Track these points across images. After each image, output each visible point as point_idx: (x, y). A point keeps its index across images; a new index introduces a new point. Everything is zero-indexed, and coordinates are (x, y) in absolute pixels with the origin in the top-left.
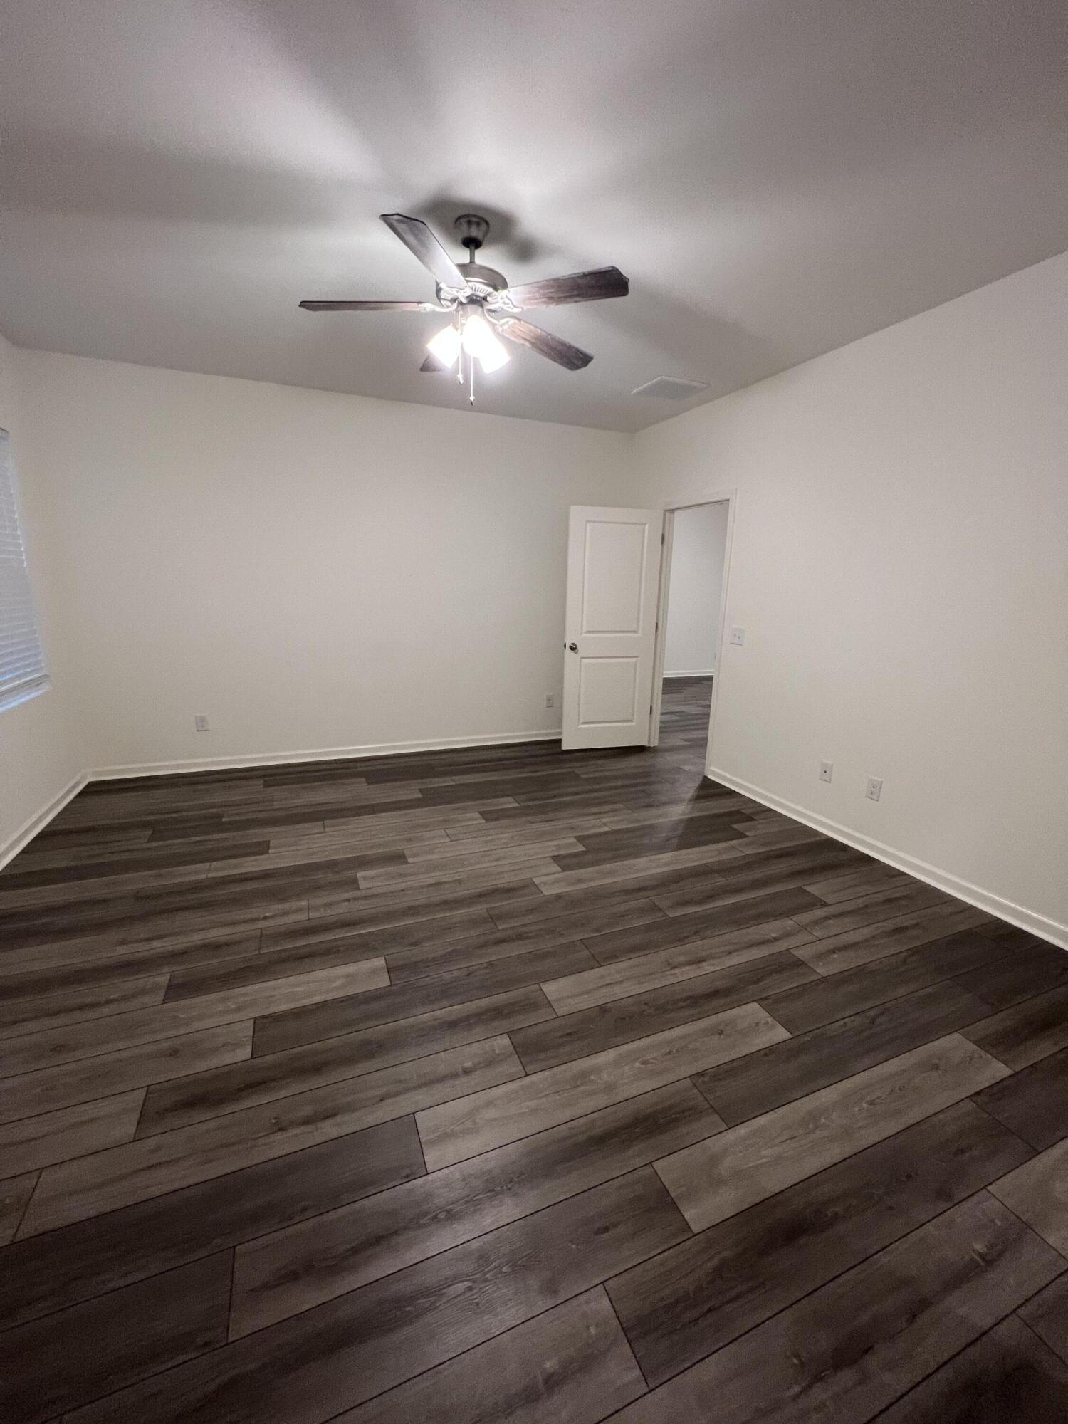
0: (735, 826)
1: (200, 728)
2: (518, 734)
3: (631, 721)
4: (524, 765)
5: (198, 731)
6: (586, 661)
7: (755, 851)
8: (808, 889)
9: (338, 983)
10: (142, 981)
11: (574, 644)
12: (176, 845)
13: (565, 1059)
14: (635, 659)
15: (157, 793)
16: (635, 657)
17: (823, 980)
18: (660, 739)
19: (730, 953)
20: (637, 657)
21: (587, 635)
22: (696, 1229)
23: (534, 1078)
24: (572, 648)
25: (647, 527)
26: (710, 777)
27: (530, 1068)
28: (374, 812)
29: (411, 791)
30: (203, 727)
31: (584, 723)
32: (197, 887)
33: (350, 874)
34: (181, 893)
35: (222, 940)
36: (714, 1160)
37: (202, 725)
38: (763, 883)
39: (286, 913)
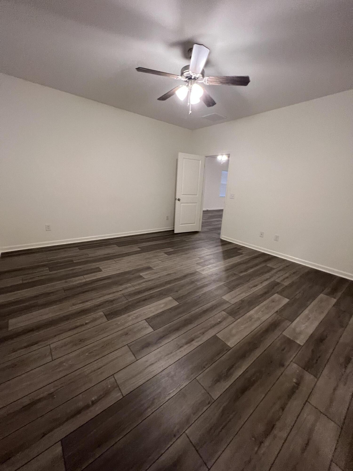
0: (239, 251)
1: (47, 230)
2: (162, 228)
3: (194, 223)
4: (166, 239)
5: (46, 231)
6: (182, 204)
7: (249, 257)
8: (268, 265)
9: (162, 306)
10: (93, 315)
11: (179, 199)
12: (62, 272)
13: (243, 314)
14: (196, 204)
15: (37, 255)
16: (196, 203)
17: (286, 287)
18: (202, 229)
19: (262, 283)
20: (197, 203)
21: (183, 196)
22: (302, 344)
23: (239, 320)
24: (178, 200)
25: (200, 161)
26: (222, 239)
27: (236, 318)
28: (129, 255)
29: (136, 248)
30: (49, 229)
31: (181, 224)
32: (86, 284)
33: (137, 274)
34: (81, 286)
35: (112, 299)
36: (294, 330)
37: (48, 228)
38: (256, 265)
39: (126, 288)
